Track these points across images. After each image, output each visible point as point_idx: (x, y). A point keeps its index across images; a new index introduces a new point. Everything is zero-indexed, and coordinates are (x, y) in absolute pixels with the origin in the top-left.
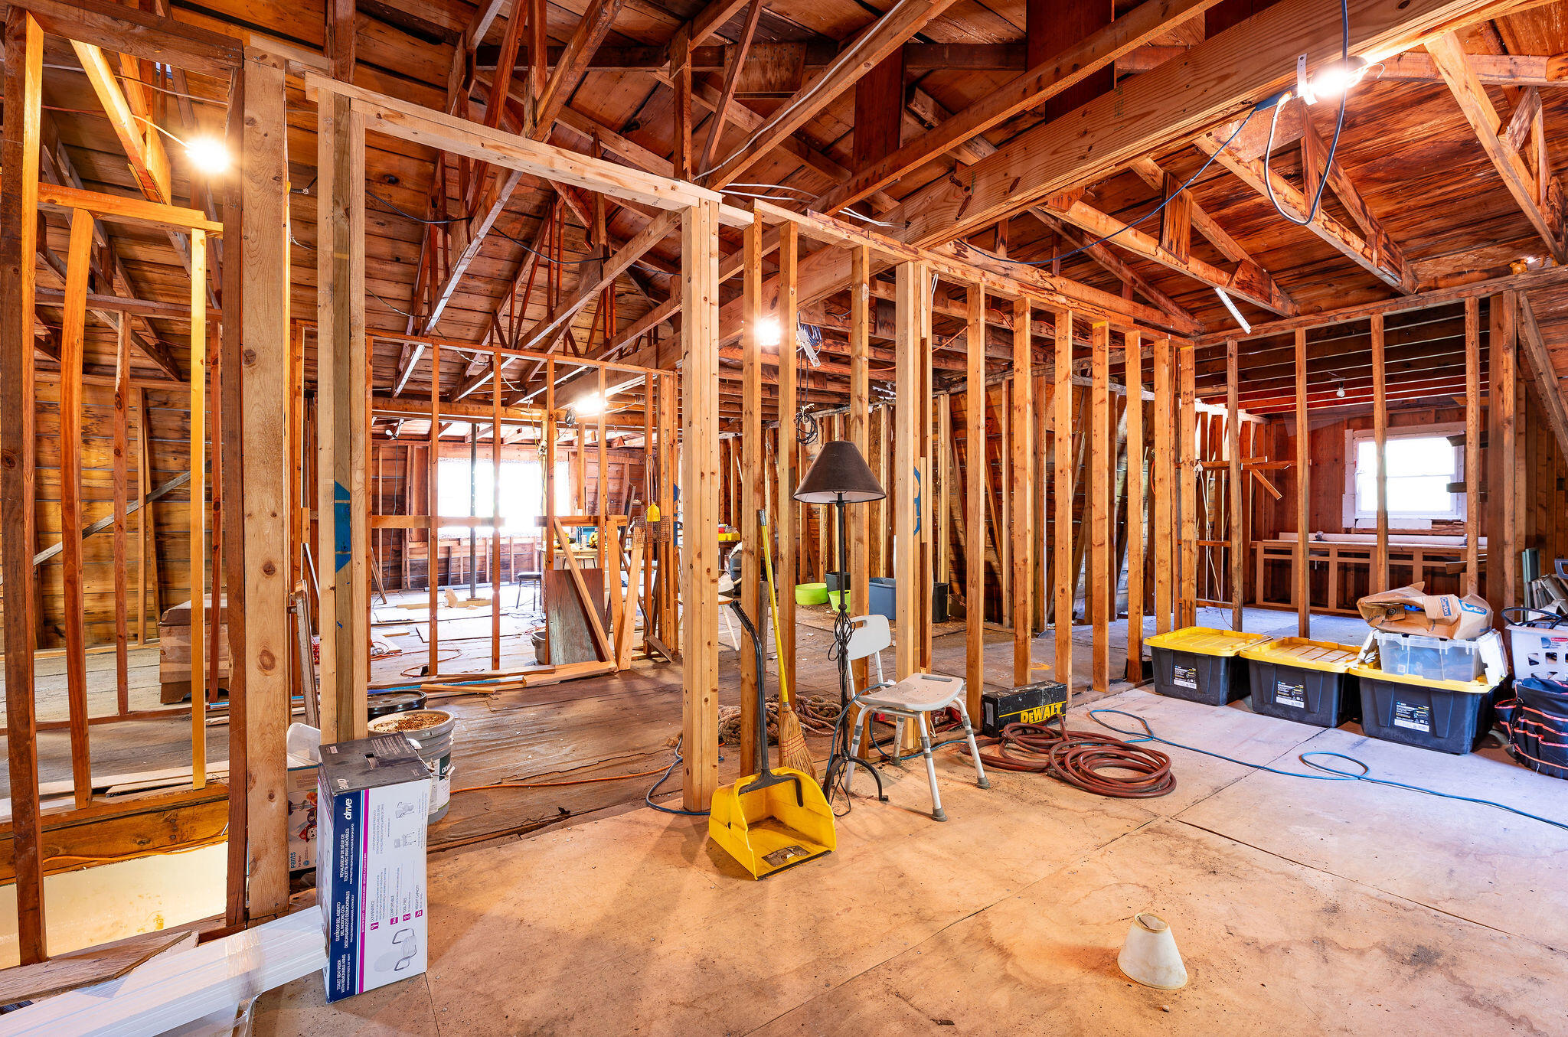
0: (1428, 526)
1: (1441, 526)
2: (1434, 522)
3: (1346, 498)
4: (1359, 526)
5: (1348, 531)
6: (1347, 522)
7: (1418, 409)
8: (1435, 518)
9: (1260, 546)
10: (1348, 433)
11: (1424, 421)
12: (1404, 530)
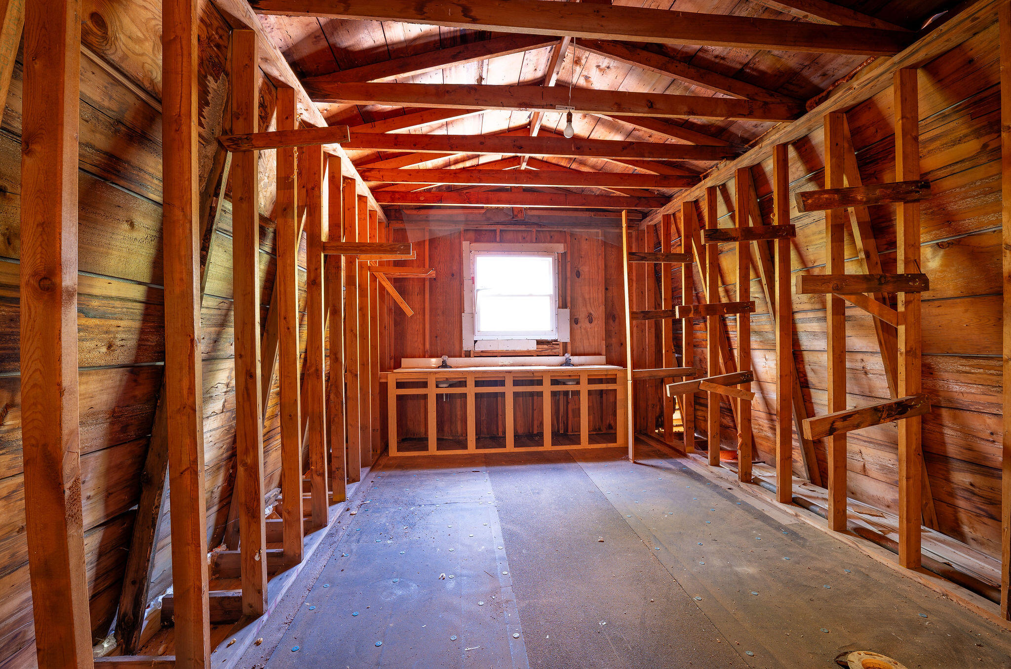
0: (533, 347)
1: (545, 346)
2: (539, 342)
3: (465, 318)
4: (479, 348)
5: (468, 354)
6: (467, 345)
7: (523, 228)
8: (539, 338)
9: (392, 378)
10: (465, 244)
11: (524, 240)
12: (514, 352)
